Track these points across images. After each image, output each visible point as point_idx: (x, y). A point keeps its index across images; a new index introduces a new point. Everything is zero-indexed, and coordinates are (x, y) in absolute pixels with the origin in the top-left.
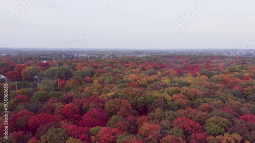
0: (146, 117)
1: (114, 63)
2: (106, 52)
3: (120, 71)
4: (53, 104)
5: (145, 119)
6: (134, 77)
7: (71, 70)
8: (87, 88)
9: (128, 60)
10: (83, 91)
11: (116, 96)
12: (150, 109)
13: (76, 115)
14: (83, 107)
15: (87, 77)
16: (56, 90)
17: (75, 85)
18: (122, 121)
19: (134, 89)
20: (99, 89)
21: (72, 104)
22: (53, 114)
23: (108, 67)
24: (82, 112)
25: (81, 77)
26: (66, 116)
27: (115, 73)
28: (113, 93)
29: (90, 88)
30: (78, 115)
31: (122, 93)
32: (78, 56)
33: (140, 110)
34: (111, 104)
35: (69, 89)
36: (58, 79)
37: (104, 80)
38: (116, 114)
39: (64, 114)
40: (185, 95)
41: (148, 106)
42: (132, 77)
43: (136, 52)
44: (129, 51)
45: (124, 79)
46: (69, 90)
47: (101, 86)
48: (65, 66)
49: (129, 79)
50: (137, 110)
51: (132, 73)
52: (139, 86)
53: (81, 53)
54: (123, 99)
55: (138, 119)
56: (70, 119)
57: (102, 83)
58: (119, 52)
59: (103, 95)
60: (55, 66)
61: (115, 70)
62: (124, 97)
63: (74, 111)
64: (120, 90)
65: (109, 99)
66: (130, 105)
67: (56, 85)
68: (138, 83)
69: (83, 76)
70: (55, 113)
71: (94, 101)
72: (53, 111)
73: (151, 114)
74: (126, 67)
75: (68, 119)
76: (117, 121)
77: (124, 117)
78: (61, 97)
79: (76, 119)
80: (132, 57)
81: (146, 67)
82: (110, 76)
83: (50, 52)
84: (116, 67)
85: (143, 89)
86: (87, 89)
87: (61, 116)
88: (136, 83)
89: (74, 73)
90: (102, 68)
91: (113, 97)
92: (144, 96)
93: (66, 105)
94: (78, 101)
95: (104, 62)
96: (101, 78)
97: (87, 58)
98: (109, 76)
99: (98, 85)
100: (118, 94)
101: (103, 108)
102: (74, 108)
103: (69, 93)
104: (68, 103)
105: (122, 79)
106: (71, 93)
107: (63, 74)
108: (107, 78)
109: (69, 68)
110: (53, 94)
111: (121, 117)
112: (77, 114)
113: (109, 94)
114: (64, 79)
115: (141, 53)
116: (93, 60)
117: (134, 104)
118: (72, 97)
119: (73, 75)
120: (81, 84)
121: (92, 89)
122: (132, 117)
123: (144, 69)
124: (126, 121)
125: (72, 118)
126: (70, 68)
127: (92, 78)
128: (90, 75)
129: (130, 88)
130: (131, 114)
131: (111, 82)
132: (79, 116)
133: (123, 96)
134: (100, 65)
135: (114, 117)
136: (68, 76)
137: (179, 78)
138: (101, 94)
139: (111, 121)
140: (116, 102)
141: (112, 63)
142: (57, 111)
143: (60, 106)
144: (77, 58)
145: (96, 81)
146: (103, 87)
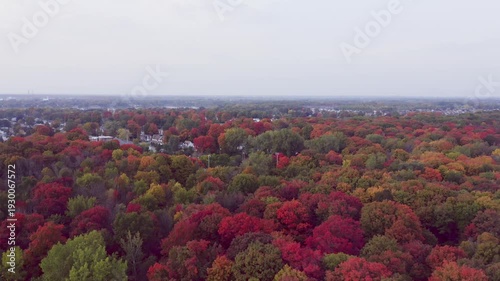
0: (452, 249)
1: (393, 126)
2: (374, 103)
3: (401, 142)
4: (263, 199)
5: (449, 252)
6: (433, 159)
7: (302, 138)
8: (329, 174)
9: (423, 122)
10: (320, 179)
11: (386, 195)
12: (466, 233)
13: (302, 224)
14: (317, 211)
15: (331, 153)
16: (271, 174)
17: (306, 167)
18: (394, 250)
19: (429, 185)
20: (351, 177)
21: (297, 202)
22: (262, 218)
23: (375, 135)
24: (314, 220)
25: (320, 152)
26: (284, 224)
27: (390, 148)
28: (381, 189)
29: (335, 174)
30: (305, 225)
31: (401, 191)
32: (317, 110)
33: (442, 232)
34: (374, 211)
35: (294, 173)
36: (277, 154)
37: (365, 160)
38: (383, 234)
39: (280, 220)
41: (460, 225)
42: (428, 157)
43: (445, 104)
44: (426, 101)
45: (411, 161)
46: (295, 175)
47: (356, 171)
48: (293, 130)
49: (422, 162)
50: (434, 230)
51: (428, 148)
52: (443, 177)
53: (324, 105)
54: (403, 202)
55: (434, 252)
56: (291, 231)
57: (359, 166)
58: (404, 103)
59: (358, 190)
60: (272, 129)
61: (391, 140)
62: (405, 199)
63: (299, 216)
64: (398, 184)
65: (371, 201)
66: (416, 217)
67: (272, 164)
68: (442, 172)
69: (324, 150)
70: (265, 215)
71: (338, 201)
72: (262, 211)
73: (467, 243)
74: (417, 135)
75: (288, 229)
76: (383, 248)
77: (400, 241)
78: (278, 187)
79: (302, 231)
80: (433, 114)
81: (465, 138)
82: (379, 154)
83: (267, 102)
84: (393, 135)
85: (453, 184)
86: (327, 176)
87: (275, 222)
88: (437, 170)
89: (306, 143)
90: (363, 136)
91: (380, 197)
92: (454, 202)
93: (287, 204)
94: (308, 199)
95: (366, 125)
96: (359, 156)
97: (334, 115)
98: (375, 153)
99: (351, 170)
100: (393, 191)
101: (357, 217)
102: (300, 210)
103: (293, 180)
104: (290, 199)
105: (406, 159)
106: (296, 182)
107: (286, 145)
108: (372, 156)
109: (297, 134)
110: (264, 180)
111: (394, 241)
112: (303, 222)
113: (373, 191)
114: (288, 153)
115: (456, 106)
116: (346, 119)
117: (427, 218)
118: (298, 189)
119: (304, 148)
120: (317, 165)
121: (337, 177)
122: (419, 244)
123: (459, 142)
124: (404, 251)
125: (295, 228)
126: (301, 134)
127: (340, 155)
128: (338, 149)
129: (419, 181)
130: (417, 238)
131: (380, 166)
132: (308, 227)
133: (403, 197)
134: (360, 129)
135: (378, 239)
136: (296, 147)
138: (355, 186)
139: (369, 246)
140: (384, 208)
141: (385, 126)
142: (269, 213)
143: (274, 204)
144: (315, 115)
145: (347, 162)
146: (361, 174)
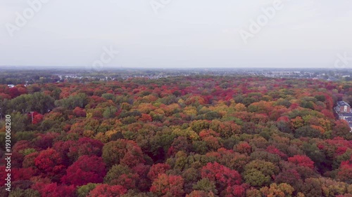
0: (162, 165)
1: (118, 87)
2: (106, 72)
3: (125, 98)
4: (21, 151)
5: (161, 167)
6: (146, 108)
7: (52, 98)
8: (76, 124)
9: (138, 84)
10: (69, 129)
11: (119, 136)
12: (169, 153)
13: (57, 167)
14: (69, 155)
15: (77, 108)
16: (27, 129)
17: (58, 121)
18: (127, 173)
19: (145, 125)
20: (93, 125)
21: (51, 150)
22: (21, 167)
23: (108, 94)
24: (67, 161)
25: (68, 109)
26: (42, 169)
27: (118, 102)
28: (115, 132)
29: (81, 124)
30: (60, 167)
31: (128, 131)
32: (63, 77)
33: (155, 155)
34: (112, 148)
35: (48, 127)
36: (32, 113)
37: (102, 112)
38: (119, 163)
39: (37, 166)
40: (217, 131)
41: (165, 148)
42: (144, 107)
43: (149, 72)
44: (139, 70)
45: (132, 111)
46: (48, 128)
47: (97, 121)
48: (44, 93)
49: (139, 110)
50: (150, 154)
51: (142, 101)
52: (153, 119)
53: (69, 73)
54: (130, 139)
55: (152, 169)
56: (48, 174)
57: (99, 116)
58: (125, 72)
59: (99, 134)
60: (27, 93)
61: (119, 97)
62: (131, 136)
63: (54, 160)
64: (126, 126)
65: (108, 141)
66: (139, 148)
67: (28, 121)
68: (152, 115)
69: (71, 107)
70: (24, 165)
71: (84, 144)
72: (20, 162)
73: (170, 160)
74: (135, 93)
75: (45, 173)
76: (119, 173)
77: (131, 166)
78: (34, 140)
79: (58, 172)
80: (144, 79)
81: (163, 93)
82: (112, 107)
83: (20, 71)
84: (120, 94)
85: (159, 123)
86: (75, 126)
87: (33, 169)
88: (149, 115)
89: (56, 102)
90: (100, 95)
91: (115, 137)
92: (160, 135)
93: (43, 152)
94: (61, 146)
95: (102, 87)
96: (98, 109)
97: (77, 81)
98: (109, 106)
99: (93, 121)
100: (123, 132)
101: (99, 154)
102: (55, 156)
103: (48, 133)
104: (45, 149)
105: (129, 110)
106: (50, 133)
107: (39, 105)
108: (107, 109)
109: (49, 96)
110: (21, 136)
111: (126, 166)
112: (58, 165)
113: (109, 133)
114: (41, 111)
115: (156, 73)
116: (86, 83)
117: (146, 147)
118: (52, 139)
119: (55, 107)
120: (67, 118)
121: (83, 126)
122: (142, 166)
123: (160, 96)
124: (133, 173)
125: (51, 171)
126: (52, 96)
127: (84, 110)
128: (82, 105)
129: (139, 123)
130: (141, 162)
131: (112, 116)
132: (62, 168)
133: (129, 135)
134: (97, 90)
135: (115, 168)
136: (45, 107)
137: (207, 107)
138: (96, 132)
139: (110, 174)
140: (119, 145)
141: (114, 87)
142: (27, 162)
143: (32, 154)
144: (62, 81)
145: (89, 115)
146: (100, 122)
